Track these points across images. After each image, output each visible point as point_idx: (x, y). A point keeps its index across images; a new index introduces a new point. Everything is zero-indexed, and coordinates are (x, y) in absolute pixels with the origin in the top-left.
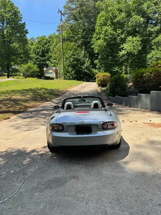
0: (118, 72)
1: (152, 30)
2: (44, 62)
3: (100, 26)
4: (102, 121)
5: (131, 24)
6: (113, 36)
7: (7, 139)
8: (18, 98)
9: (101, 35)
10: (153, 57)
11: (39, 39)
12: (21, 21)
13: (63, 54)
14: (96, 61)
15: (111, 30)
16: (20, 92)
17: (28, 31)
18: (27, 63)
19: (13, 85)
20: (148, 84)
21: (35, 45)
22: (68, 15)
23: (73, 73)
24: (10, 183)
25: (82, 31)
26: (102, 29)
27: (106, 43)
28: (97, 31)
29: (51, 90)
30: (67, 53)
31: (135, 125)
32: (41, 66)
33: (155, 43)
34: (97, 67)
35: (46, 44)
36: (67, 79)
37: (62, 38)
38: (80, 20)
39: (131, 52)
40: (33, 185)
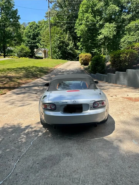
0: (97, 53)
1: (125, 18)
2: (35, 44)
3: (82, 13)
4: (93, 101)
5: (108, 12)
6: (93, 22)
7: (3, 114)
8: (13, 75)
9: (82, 21)
10: (125, 41)
11: (30, 24)
12: (14, 8)
13: (51, 37)
14: (78, 44)
15: (91, 17)
16: (15, 70)
17: (20, 17)
18: (20, 45)
19: (8, 64)
20: (123, 64)
21: (27, 30)
22: (55, 3)
23: (60, 53)
24: (5, 162)
25: (66, 17)
26: (84, 16)
27: (87, 28)
28: (79, 17)
29: (41, 68)
30: (54, 37)
31: (116, 100)
32: (32, 48)
33: (127, 29)
34: (79, 48)
35: (36, 28)
36: (55, 58)
37: (50, 23)
38: (65, 8)
39: (108, 37)
40: (28, 164)
